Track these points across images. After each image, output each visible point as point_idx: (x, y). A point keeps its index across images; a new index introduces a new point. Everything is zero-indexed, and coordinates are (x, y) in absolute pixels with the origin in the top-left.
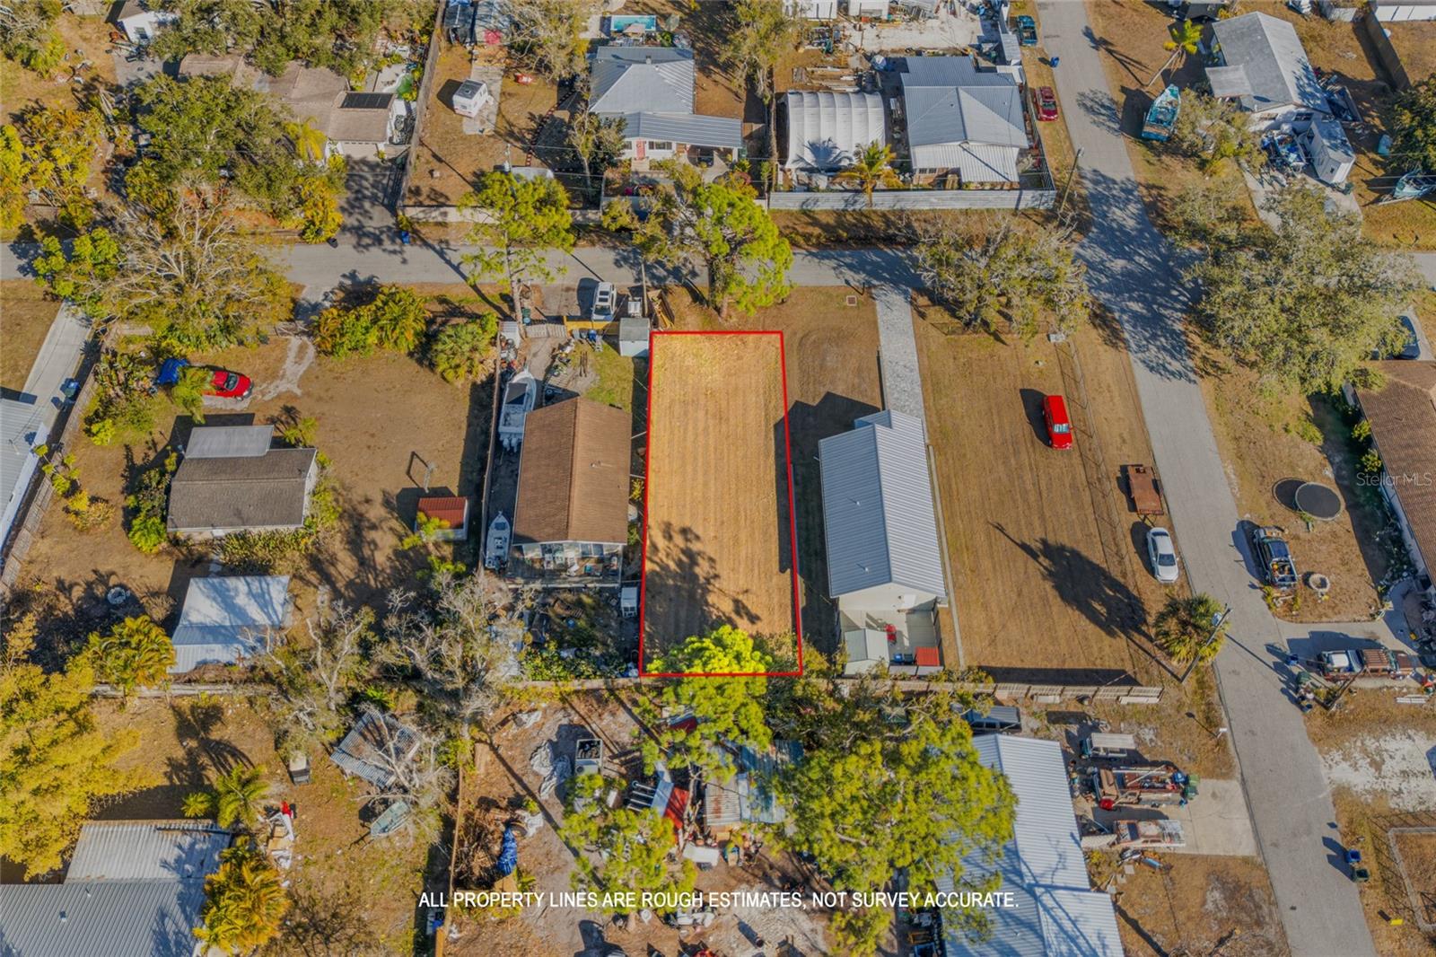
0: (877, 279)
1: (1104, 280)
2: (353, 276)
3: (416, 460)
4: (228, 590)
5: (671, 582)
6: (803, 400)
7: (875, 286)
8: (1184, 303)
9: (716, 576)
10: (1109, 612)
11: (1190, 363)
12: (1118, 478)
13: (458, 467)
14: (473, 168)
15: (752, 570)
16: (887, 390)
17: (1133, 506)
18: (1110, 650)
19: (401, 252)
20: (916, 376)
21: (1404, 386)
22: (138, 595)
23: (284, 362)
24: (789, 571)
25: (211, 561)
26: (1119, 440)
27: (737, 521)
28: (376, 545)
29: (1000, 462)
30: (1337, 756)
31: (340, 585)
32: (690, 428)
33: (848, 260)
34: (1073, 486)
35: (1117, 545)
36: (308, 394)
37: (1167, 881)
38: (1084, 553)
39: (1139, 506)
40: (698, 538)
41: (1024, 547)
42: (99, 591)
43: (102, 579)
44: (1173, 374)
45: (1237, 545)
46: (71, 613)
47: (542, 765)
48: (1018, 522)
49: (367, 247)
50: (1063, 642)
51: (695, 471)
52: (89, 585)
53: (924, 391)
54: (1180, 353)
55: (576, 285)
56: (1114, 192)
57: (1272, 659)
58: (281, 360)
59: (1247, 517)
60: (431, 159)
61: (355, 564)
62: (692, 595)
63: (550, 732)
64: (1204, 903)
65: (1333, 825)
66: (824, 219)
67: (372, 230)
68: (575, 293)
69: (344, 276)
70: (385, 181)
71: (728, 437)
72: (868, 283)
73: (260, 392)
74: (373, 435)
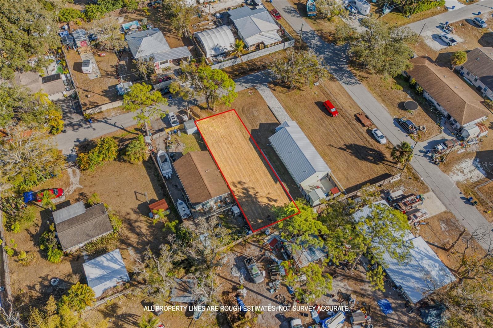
0: (255, 83)
2: (78, 140)
3: (137, 194)
4: (99, 262)
5: (244, 200)
6: (254, 128)
7: (255, 86)
8: (346, 62)
9: (257, 193)
10: (374, 158)
11: (356, 79)
12: (355, 119)
13: (153, 191)
14: (101, 90)
15: (267, 186)
16: (277, 117)
17: (364, 125)
18: (380, 169)
19: (91, 127)
20: (283, 109)
21: (418, 65)
22: (62, 278)
23: (70, 178)
24: (278, 182)
25: (83, 256)
26: (349, 108)
27: (254, 174)
28: (140, 227)
29: (321, 126)
30: (451, 174)
31: (135, 245)
32: (223, 150)
33: (243, 81)
34: (344, 126)
35: (365, 138)
36: (85, 186)
37: (429, 227)
38: (358, 144)
39: (366, 124)
40: (245, 183)
41: (341, 148)
42: (46, 283)
43: (45, 278)
44: (353, 83)
45: (397, 126)
46: (40, 295)
47: (236, 274)
48: (335, 142)
49: (77, 129)
50: (366, 172)
52: (41, 283)
53: (288, 113)
54: (352, 76)
55: (159, 117)
56: (309, 35)
57: (422, 154)
58: (68, 178)
59: (395, 117)
60: (84, 92)
61: (136, 236)
62: (253, 202)
63: (232, 262)
64: (441, 228)
65: (461, 193)
66: (228, 70)
67: (76, 123)
68: (161, 120)
69: (75, 142)
70: (71, 105)
71: (236, 148)
72: (253, 86)
73: (67, 192)
74: (117, 191)
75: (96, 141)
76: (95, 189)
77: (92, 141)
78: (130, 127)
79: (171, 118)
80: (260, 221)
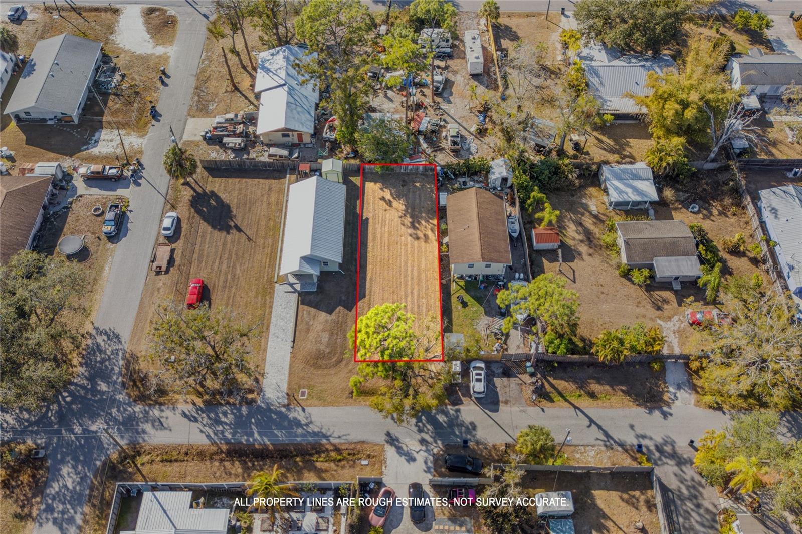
0: (281, 412)
1: (114, 411)
2: (665, 415)
3: (572, 278)
4: (638, 195)
6: (346, 311)
7: (284, 406)
9: (401, 217)
10: (209, 200)
11: (89, 342)
12: (173, 266)
16: (293, 320)
17: (173, 251)
19: (638, 437)
20: (272, 329)
22: (684, 210)
24: (364, 220)
26: (161, 290)
29: (236, 277)
30: (136, 147)
33: (300, 431)
34: (200, 262)
36: (651, 319)
39: (168, 249)
40: (411, 235)
42: (705, 212)
45: (127, 230)
46: (711, 202)
48: (239, 243)
49: (666, 443)
51: (412, 271)
52: (711, 214)
54: (93, 349)
55: (502, 407)
59: (113, 246)
61: (584, 223)
62: (413, 209)
64: (217, 105)
65: (153, 125)
68: (500, 399)
69: (671, 415)
70: (681, 520)
71: (393, 292)
72: (289, 410)
73: (682, 322)
74: (602, 293)
75: (631, 404)
76: (638, 310)
77: (637, 405)
78: (563, 407)
79: (482, 377)
80: (418, 185)
